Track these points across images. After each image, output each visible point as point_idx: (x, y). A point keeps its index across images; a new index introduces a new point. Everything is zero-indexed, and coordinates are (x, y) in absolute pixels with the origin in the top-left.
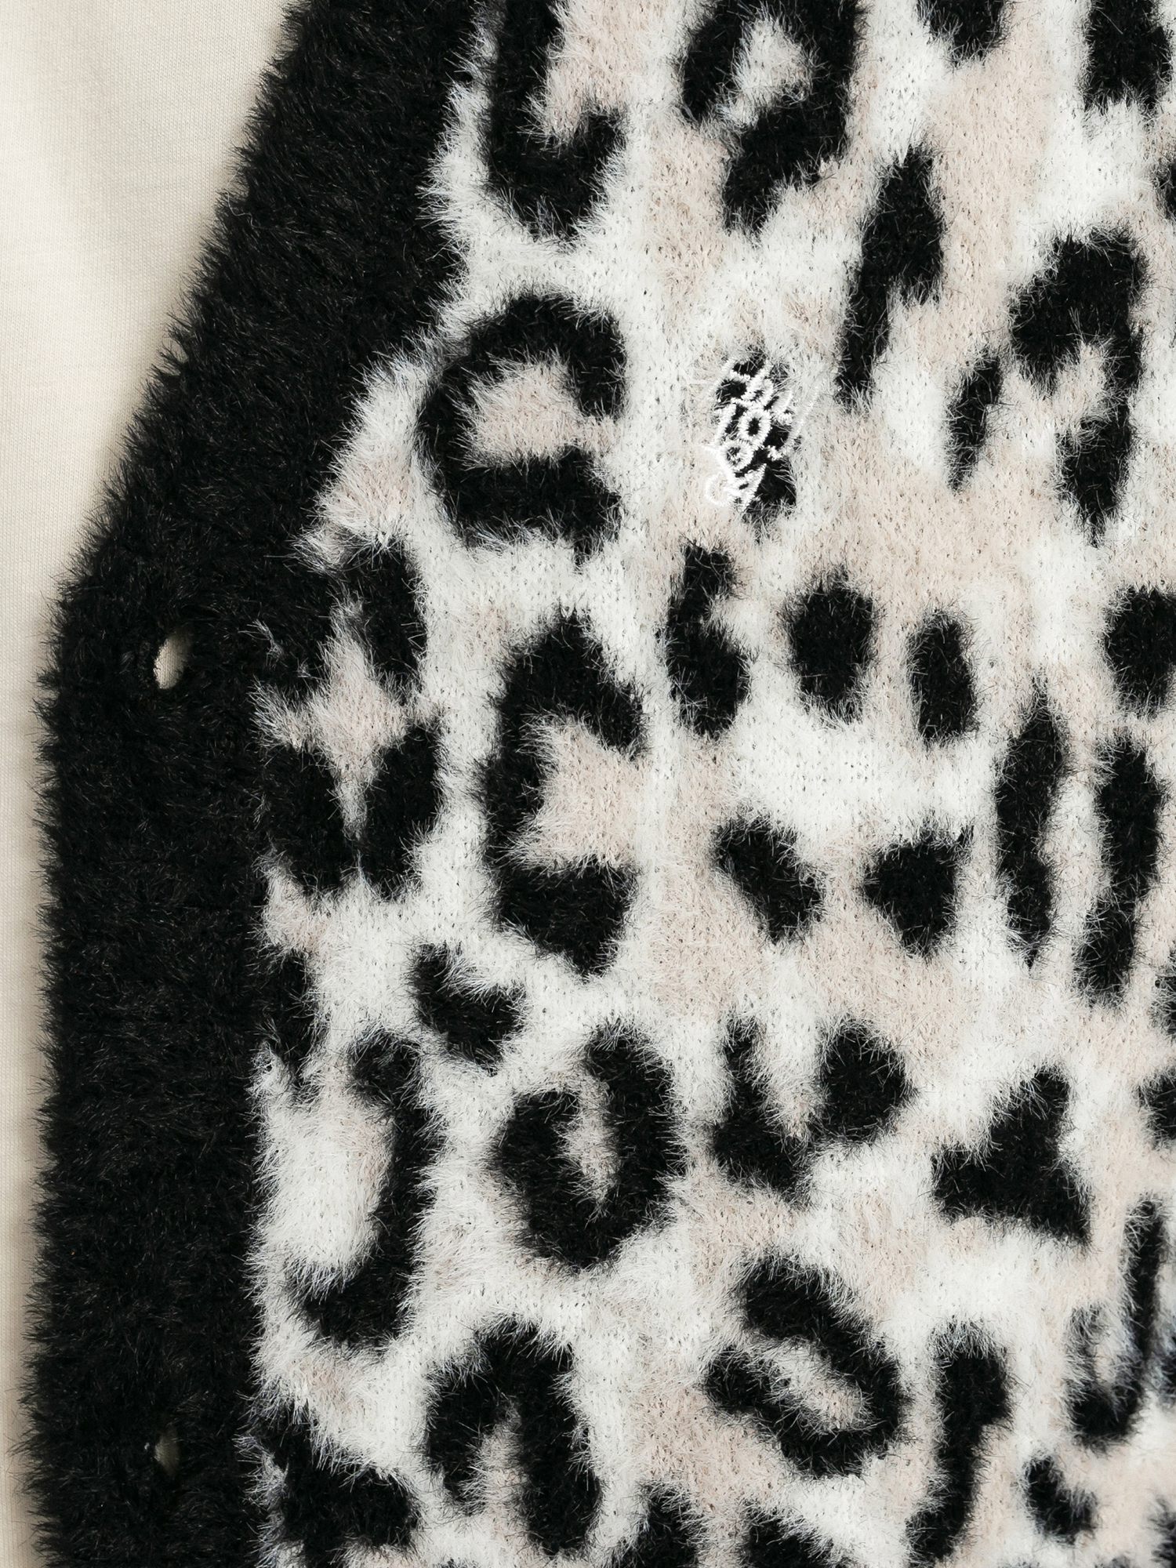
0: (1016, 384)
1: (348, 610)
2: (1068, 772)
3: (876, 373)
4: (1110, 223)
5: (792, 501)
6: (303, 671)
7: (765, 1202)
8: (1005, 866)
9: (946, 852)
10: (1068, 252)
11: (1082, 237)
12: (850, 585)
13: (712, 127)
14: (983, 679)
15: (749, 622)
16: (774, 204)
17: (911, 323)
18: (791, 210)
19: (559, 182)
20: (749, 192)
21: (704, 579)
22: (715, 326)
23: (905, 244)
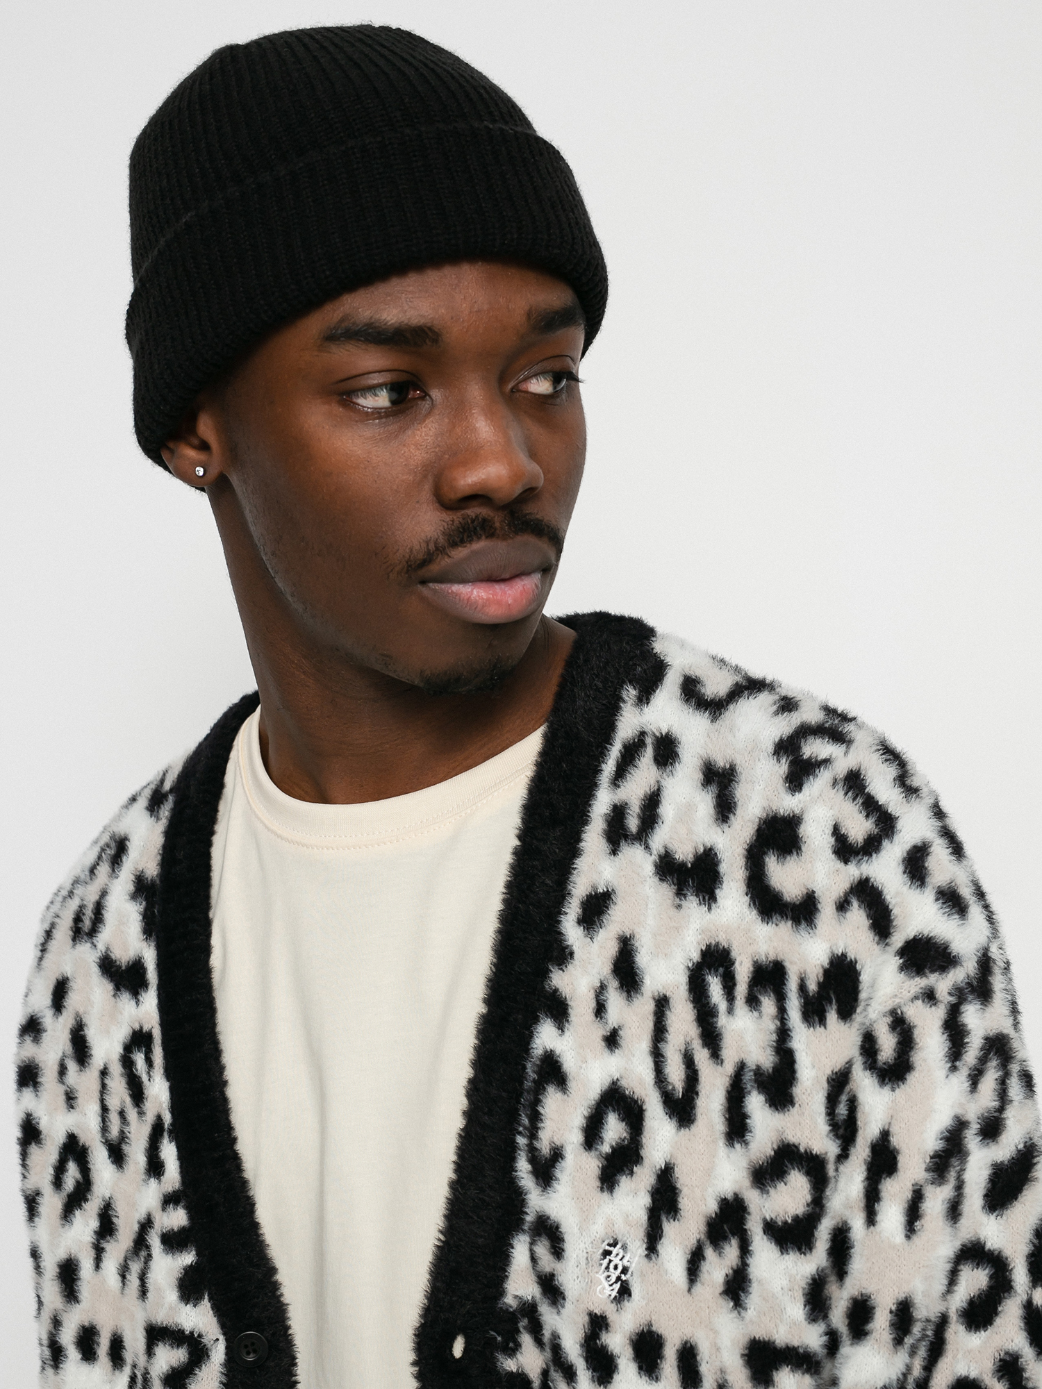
3: (658, 1247)
5: (630, 1295)
6: (511, 1345)
10: (724, 1203)
12: (653, 1329)
13: (593, 1153)
14: (704, 1369)
15: (617, 1341)
16: (618, 1182)
17: (670, 1228)
18: (625, 1183)
19: (545, 1170)
20: (609, 1178)
21: (598, 1323)
22: (599, 1229)
23: (665, 1197)
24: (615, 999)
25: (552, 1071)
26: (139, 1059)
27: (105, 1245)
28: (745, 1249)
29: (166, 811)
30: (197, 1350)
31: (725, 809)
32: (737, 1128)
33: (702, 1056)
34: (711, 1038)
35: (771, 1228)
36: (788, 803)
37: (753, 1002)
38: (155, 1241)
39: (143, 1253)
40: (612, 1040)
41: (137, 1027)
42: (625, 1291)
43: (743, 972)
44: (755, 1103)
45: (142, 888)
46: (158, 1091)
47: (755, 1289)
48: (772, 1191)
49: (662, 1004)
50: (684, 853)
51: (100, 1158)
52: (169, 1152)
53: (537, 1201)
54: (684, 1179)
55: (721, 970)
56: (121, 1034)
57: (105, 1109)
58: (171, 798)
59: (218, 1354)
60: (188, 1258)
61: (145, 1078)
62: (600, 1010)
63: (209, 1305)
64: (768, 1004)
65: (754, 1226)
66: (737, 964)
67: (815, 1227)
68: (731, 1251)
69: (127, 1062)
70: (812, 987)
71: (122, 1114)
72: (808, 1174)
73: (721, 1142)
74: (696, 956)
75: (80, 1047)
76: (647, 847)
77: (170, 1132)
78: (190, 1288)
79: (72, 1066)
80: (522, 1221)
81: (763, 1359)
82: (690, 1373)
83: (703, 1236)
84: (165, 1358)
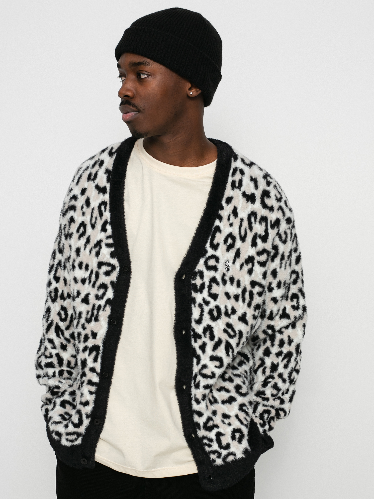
0: (245, 265)
1: (199, 274)
2: (247, 291)
3: (235, 262)
4: (252, 255)
6: (194, 278)
7: (228, 318)
8: (242, 297)
9: (238, 295)
10: (249, 257)
11: (250, 256)
12: (233, 277)
13: (226, 245)
14: (241, 284)
15: (227, 278)
16: (229, 250)
17: (238, 260)
18: (231, 251)
19: (215, 247)
21: (224, 275)
22: (226, 259)
23: (238, 254)
24: (232, 217)
25: (218, 229)
26: (103, 208)
27: (87, 245)
28: (253, 265)
29: (114, 156)
30: (114, 268)
31: (256, 187)
32: (254, 244)
33: (248, 231)
34: (251, 228)
35: (259, 263)
36: (268, 188)
37: (260, 222)
38: (103, 245)
39: (98, 247)
40: (231, 225)
41: (103, 200)
42: (228, 270)
43: (259, 217)
44: (259, 241)
45: (108, 172)
46: (107, 215)
47: (254, 272)
48: (260, 256)
49: (242, 220)
50: (248, 193)
51: (89, 227)
52: (109, 227)
53: (210, 252)
54: (241, 251)
55: (254, 216)
56: (99, 201)
57: (92, 216)
58: (115, 153)
59: (118, 269)
60: (113, 249)
61: (103, 211)
62: (229, 219)
63: (117, 259)
64: (264, 224)
65: (256, 262)
66: (258, 215)
67: (266, 263)
68: (250, 265)
69: (99, 207)
70: (273, 222)
71: (96, 218)
72: (267, 254)
73: (250, 246)
74: (250, 213)
75: (88, 203)
76: (240, 190)
77: (110, 223)
78: (112, 255)
79: (85, 207)
80: (204, 255)
81: (253, 284)
82: (239, 285)
83: (244, 262)
84: (104, 269)
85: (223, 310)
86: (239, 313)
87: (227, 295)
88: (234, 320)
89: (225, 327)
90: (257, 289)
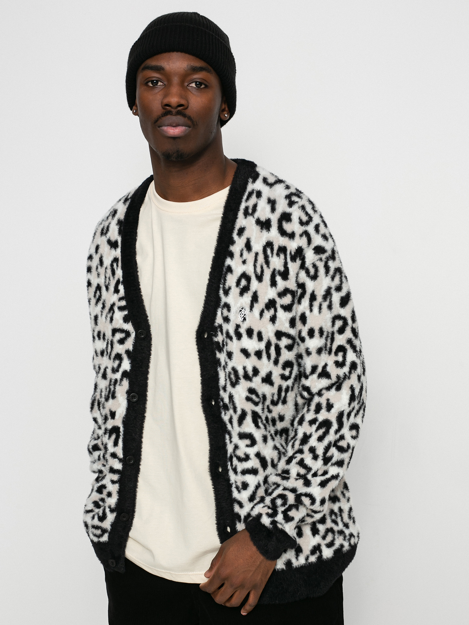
0: (266, 311)
1: (219, 329)
2: (272, 345)
3: (253, 309)
4: (273, 298)
5: (246, 320)
6: (216, 335)
7: (249, 382)
8: (266, 353)
9: (261, 351)
10: (270, 300)
12: (251, 328)
13: (238, 288)
14: (264, 337)
15: (242, 330)
16: (244, 294)
17: (255, 305)
18: (245, 295)
19: (226, 293)
20: (242, 293)
21: (238, 326)
22: (239, 305)
23: (255, 298)
24: (245, 253)
25: (230, 269)
26: (115, 265)
27: (103, 311)
28: (276, 311)
29: (128, 203)
30: (128, 334)
31: (273, 210)
32: (273, 283)
33: (265, 266)
34: (267, 262)
35: (282, 306)
36: (288, 210)
37: (278, 255)
38: (116, 309)
39: (112, 312)
40: (244, 262)
41: (115, 257)
42: (245, 319)
43: (276, 248)
44: (278, 279)
45: (119, 222)
46: (119, 273)
47: (278, 319)
48: (283, 298)
49: (257, 254)
50: (263, 219)
51: (104, 289)
52: (121, 287)
53: (224, 299)
54: (259, 294)
55: (270, 247)
56: (111, 258)
57: (106, 277)
58: (130, 200)
59: (133, 335)
60: (126, 313)
61: (116, 269)
62: (241, 255)
63: (131, 324)
64: (282, 256)
65: (278, 306)
66: (274, 246)
67: (292, 307)
68: (272, 311)
69: (112, 265)
70: (293, 253)
71: (109, 278)
72: (291, 295)
73: (269, 287)
74: (265, 244)
75: (102, 262)
76: (254, 217)
77: (122, 282)
78: (126, 319)
79: (100, 267)
80: (220, 305)
81: (279, 335)
82: (260, 337)
83: (264, 307)
84: (119, 336)
85: (241, 372)
86: (263, 373)
87: (245, 352)
88: (256, 383)
89: (247, 394)
90: (284, 342)
